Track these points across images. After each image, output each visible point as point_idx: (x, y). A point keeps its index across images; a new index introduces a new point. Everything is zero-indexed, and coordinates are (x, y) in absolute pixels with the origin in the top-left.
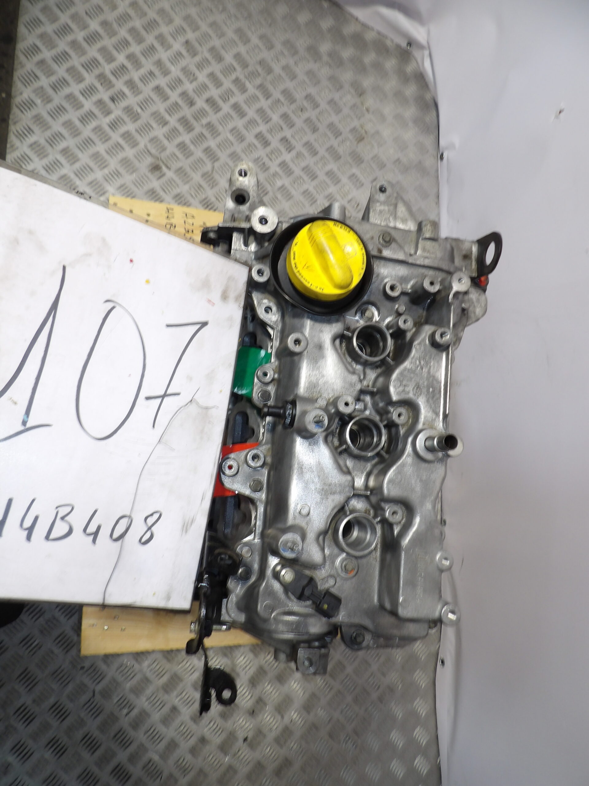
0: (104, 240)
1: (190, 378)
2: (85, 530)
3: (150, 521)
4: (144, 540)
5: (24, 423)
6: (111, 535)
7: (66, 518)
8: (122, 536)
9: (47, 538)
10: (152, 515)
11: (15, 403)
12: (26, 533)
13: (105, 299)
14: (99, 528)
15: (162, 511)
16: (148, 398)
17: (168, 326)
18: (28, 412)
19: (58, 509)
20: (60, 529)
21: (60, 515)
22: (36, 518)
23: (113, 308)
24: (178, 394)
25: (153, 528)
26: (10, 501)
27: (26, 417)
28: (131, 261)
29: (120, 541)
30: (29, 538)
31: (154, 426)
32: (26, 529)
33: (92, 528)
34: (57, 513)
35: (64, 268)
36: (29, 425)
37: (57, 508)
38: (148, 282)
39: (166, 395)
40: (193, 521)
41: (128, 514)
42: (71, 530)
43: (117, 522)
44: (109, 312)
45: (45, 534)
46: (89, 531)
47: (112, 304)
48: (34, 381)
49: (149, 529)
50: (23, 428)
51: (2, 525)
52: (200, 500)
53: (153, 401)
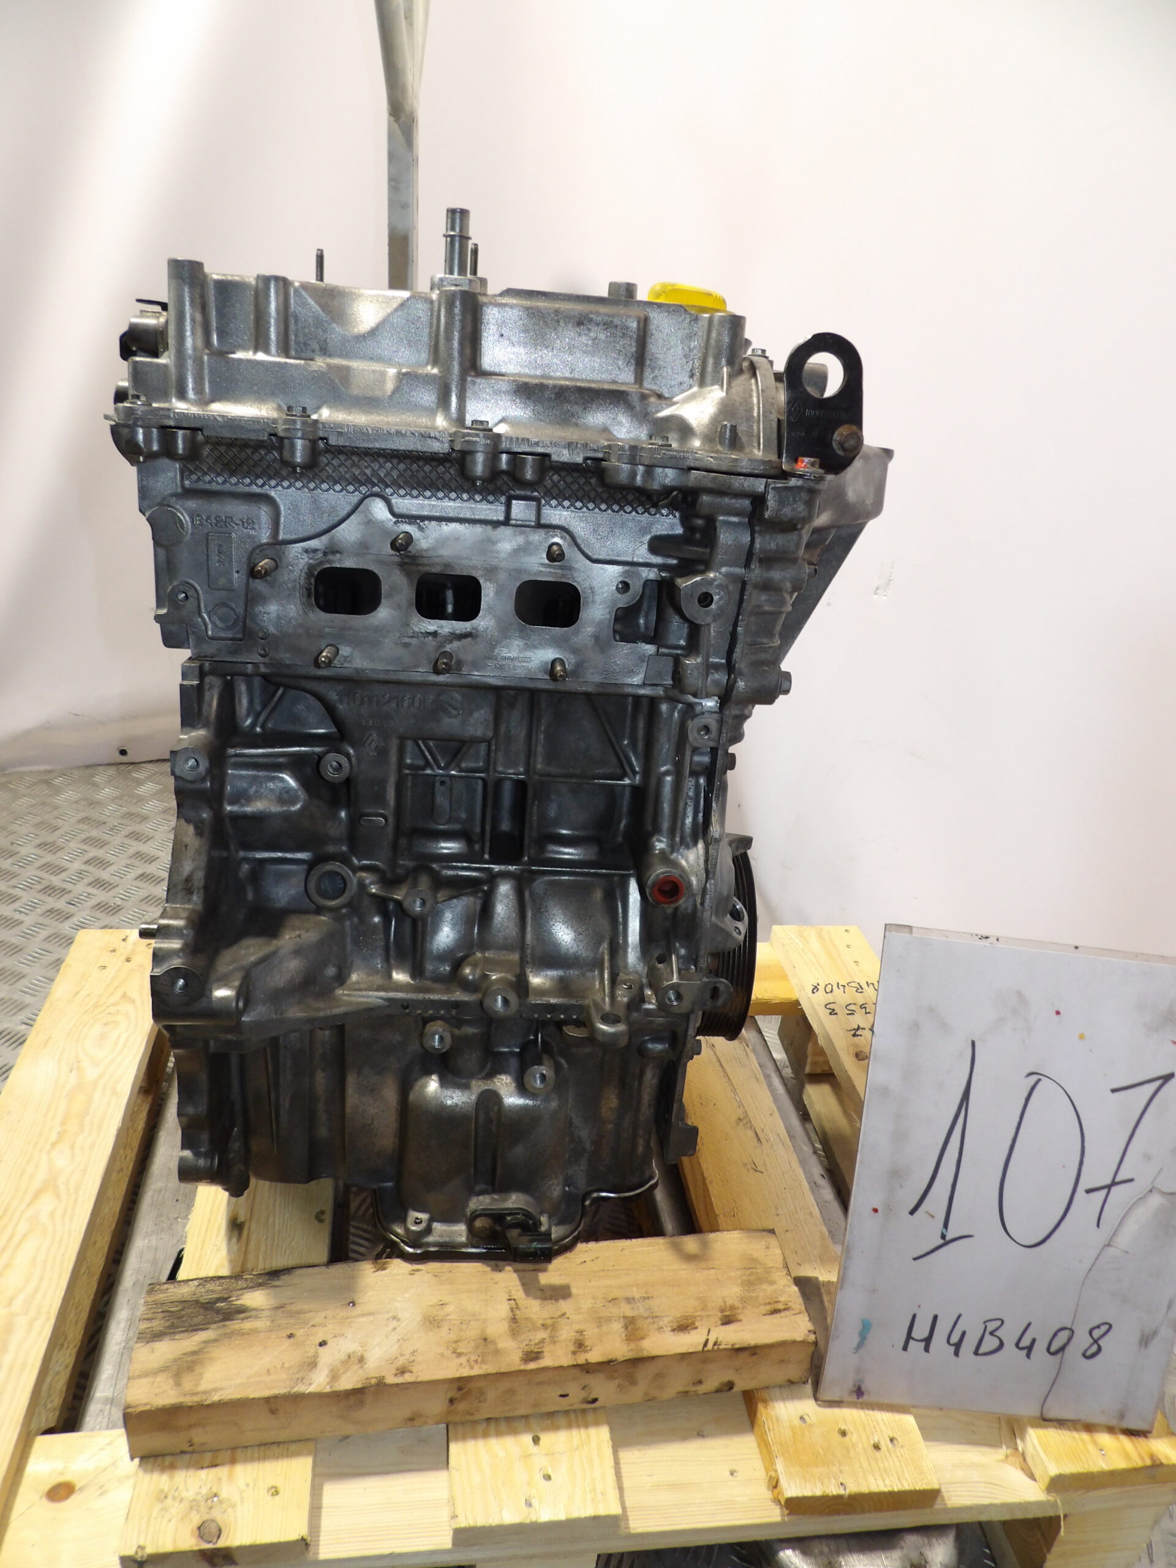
0: (1019, 994)
1: (1147, 1157)
2: (1017, 1345)
3: (1097, 1333)
4: (1088, 1353)
5: (943, 1237)
6: (1048, 1350)
7: (996, 1333)
8: (1062, 1349)
9: (976, 1353)
10: (1098, 1327)
11: (933, 1216)
12: (953, 1348)
13: (1027, 1072)
14: (1034, 1341)
15: (1112, 1323)
16: (1088, 1191)
17: (1114, 1091)
18: (946, 1225)
19: (987, 1324)
20: (990, 1343)
21: (989, 1329)
22: (964, 1333)
23: (1039, 1080)
24: (1131, 1180)
25: (1101, 1342)
26: (935, 1318)
27: (944, 1229)
28: (1058, 1013)
29: (1060, 1355)
30: (956, 1354)
31: (1098, 1226)
32: (953, 1345)
33: (1025, 1342)
34: (986, 1327)
35: (973, 1043)
36: (948, 1238)
37: (985, 1322)
38: (1082, 1037)
39: (1114, 1183)
40: (1155, 1333)
41: (1069, 1326)
42: (1002, 1345)
43: (1055, 1335)
44: (1033, 1088)
45: (973, 1349)
46: (1021, 1345)
47: (1036, 1077)
48: (950, 1188)
49: (1096, 1341)
50: (942, 1241)
51: (928, 1341)
52: (1165, 1309)
53: (1096, 1194)
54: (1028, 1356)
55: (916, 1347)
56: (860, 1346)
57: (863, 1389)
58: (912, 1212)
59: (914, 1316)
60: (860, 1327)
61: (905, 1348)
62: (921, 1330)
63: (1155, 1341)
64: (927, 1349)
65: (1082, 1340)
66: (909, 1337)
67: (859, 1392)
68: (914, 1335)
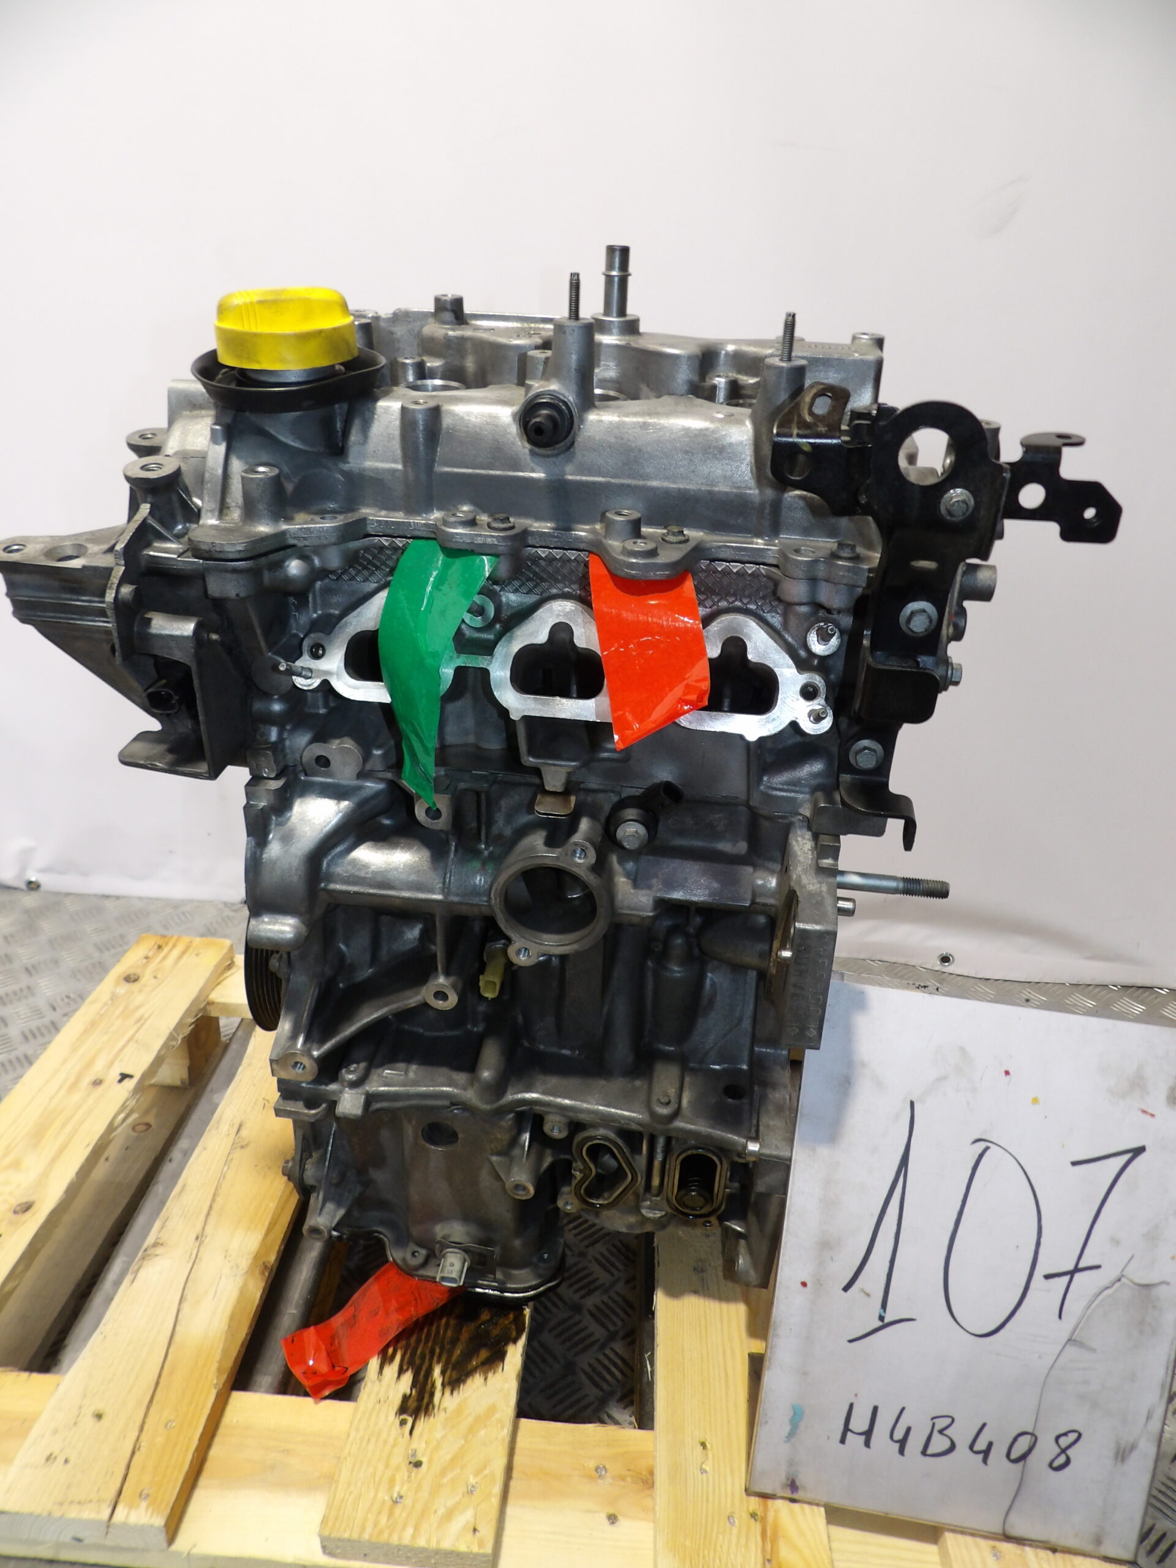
0: (962, 1050)
1: (1116, 1242)
2: (971, 1447)
3: (1064, 1442)
4: (1056, 1464)
5: (881, 1318)
6: (1008, 1455)
7: (946, 1432)
8: (1023, 1457)
9: (924, 1453)
10: (1065, 1434)
11: (868, 1295)
12: (897, 1445)
13: (973, 1139)
14: (990, 1444)
15: (1081, 1431)
16: (1048, 1277)
17: (1074, 1164)
18: (884, 1306)
19: (935, 1421)
20: (939, 1443)
21: (937, 1428)
22: (909, 1430)
23: (987, 1148)
24: (1098, 1267)
25: (1069, 1452)
26: (875, 1409)
27: (882, 1311)
28: (1007, 1073)
29: (1021, 1463)
30: (902, 1451)
31: (1060, 1317)
32: (897, 1442)
33: (981, 1445)
34: (934, 1425)
35: (912, 1104)
36: (887, 1320)
37: (933, 1419)
38: (1035, 1101)
39: (1077, 1270)
40: (1133, 1447)
41: (1030, 1430)
42: (952, 1447)
43: (1015, 1439)
44: (981, 1156)
45: (921, 1448)
46: (977, 1448)
47: (984, 1145)
48: (887, 1265)
49: (1063, 1451)
50: (881, 1324)
51: (868, 1434)
52: (1144, 1419)
53: (1056, 1280)
54: (985, 1461)
55: (855, 1441)
56: (791, 1435)
57: (798, 1483)
58: (846, 1289)
59: (851, 1406)
60: (791, 1414)
61: (843, 1441)
62: (860, 1423)
63: (1135, 1455)
64: (867, 1444)
65: (1046, 1449)
66: (846, 1429)
67: (793, 1486)
68: (851, 1427)
